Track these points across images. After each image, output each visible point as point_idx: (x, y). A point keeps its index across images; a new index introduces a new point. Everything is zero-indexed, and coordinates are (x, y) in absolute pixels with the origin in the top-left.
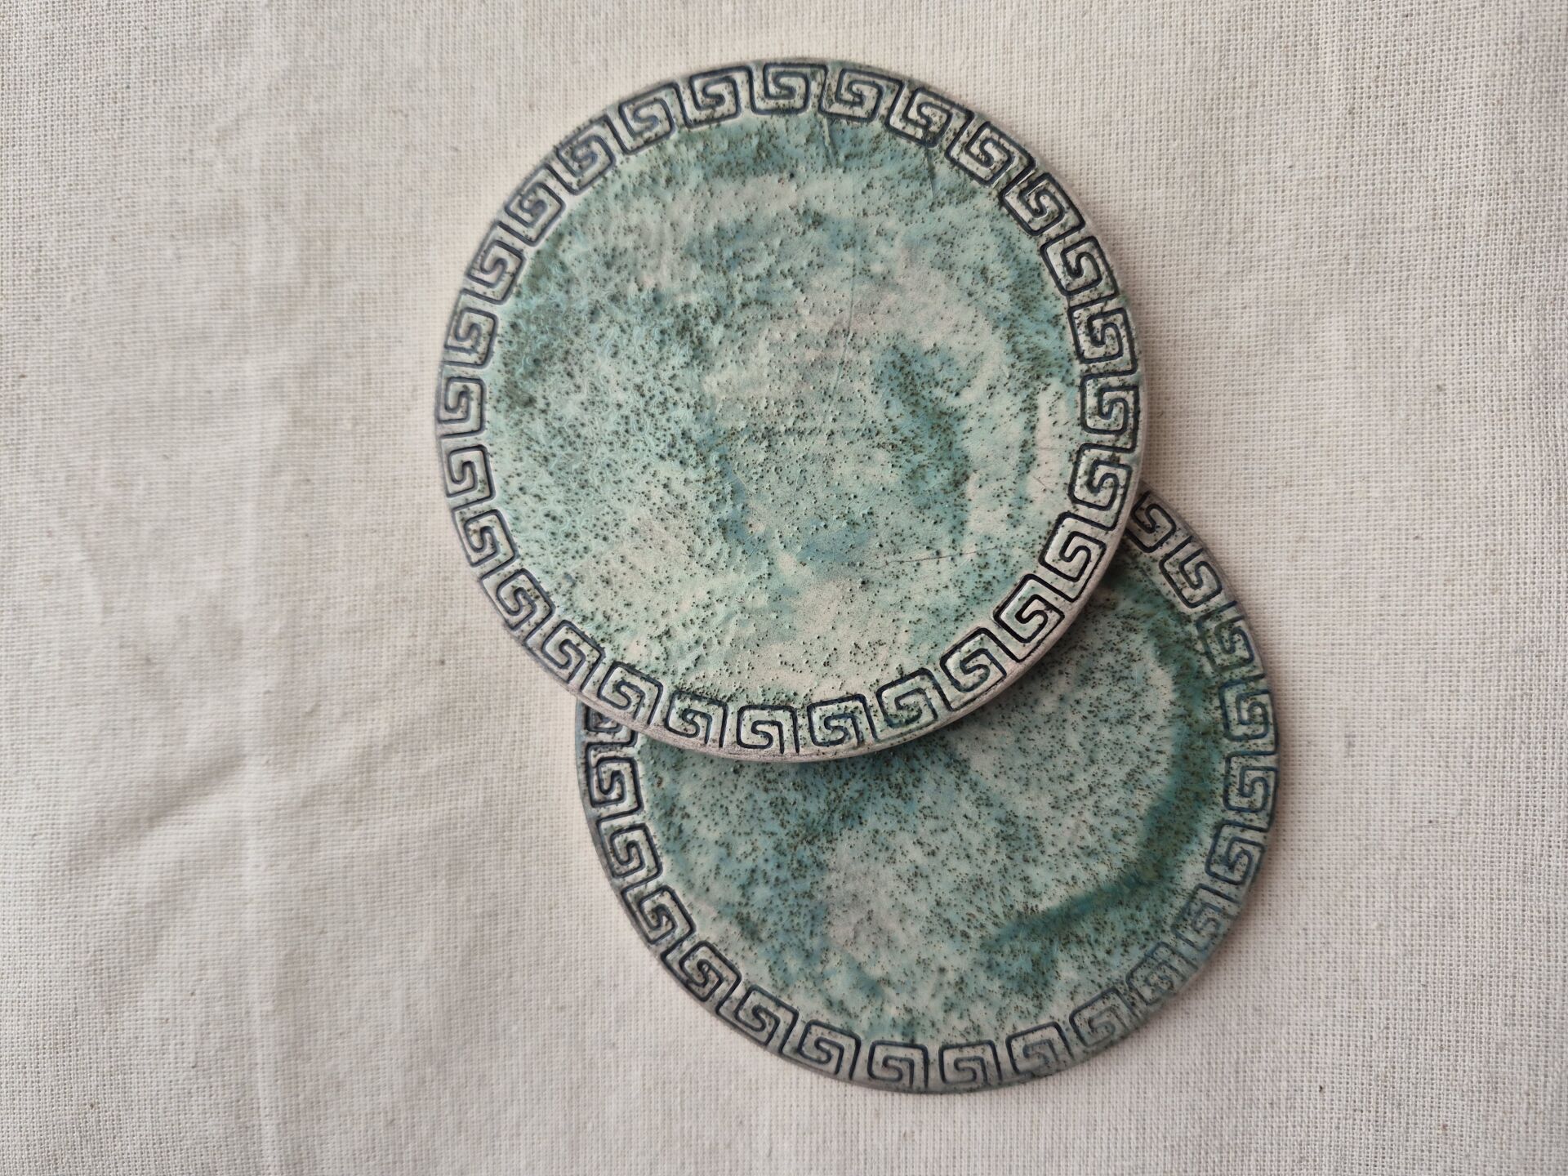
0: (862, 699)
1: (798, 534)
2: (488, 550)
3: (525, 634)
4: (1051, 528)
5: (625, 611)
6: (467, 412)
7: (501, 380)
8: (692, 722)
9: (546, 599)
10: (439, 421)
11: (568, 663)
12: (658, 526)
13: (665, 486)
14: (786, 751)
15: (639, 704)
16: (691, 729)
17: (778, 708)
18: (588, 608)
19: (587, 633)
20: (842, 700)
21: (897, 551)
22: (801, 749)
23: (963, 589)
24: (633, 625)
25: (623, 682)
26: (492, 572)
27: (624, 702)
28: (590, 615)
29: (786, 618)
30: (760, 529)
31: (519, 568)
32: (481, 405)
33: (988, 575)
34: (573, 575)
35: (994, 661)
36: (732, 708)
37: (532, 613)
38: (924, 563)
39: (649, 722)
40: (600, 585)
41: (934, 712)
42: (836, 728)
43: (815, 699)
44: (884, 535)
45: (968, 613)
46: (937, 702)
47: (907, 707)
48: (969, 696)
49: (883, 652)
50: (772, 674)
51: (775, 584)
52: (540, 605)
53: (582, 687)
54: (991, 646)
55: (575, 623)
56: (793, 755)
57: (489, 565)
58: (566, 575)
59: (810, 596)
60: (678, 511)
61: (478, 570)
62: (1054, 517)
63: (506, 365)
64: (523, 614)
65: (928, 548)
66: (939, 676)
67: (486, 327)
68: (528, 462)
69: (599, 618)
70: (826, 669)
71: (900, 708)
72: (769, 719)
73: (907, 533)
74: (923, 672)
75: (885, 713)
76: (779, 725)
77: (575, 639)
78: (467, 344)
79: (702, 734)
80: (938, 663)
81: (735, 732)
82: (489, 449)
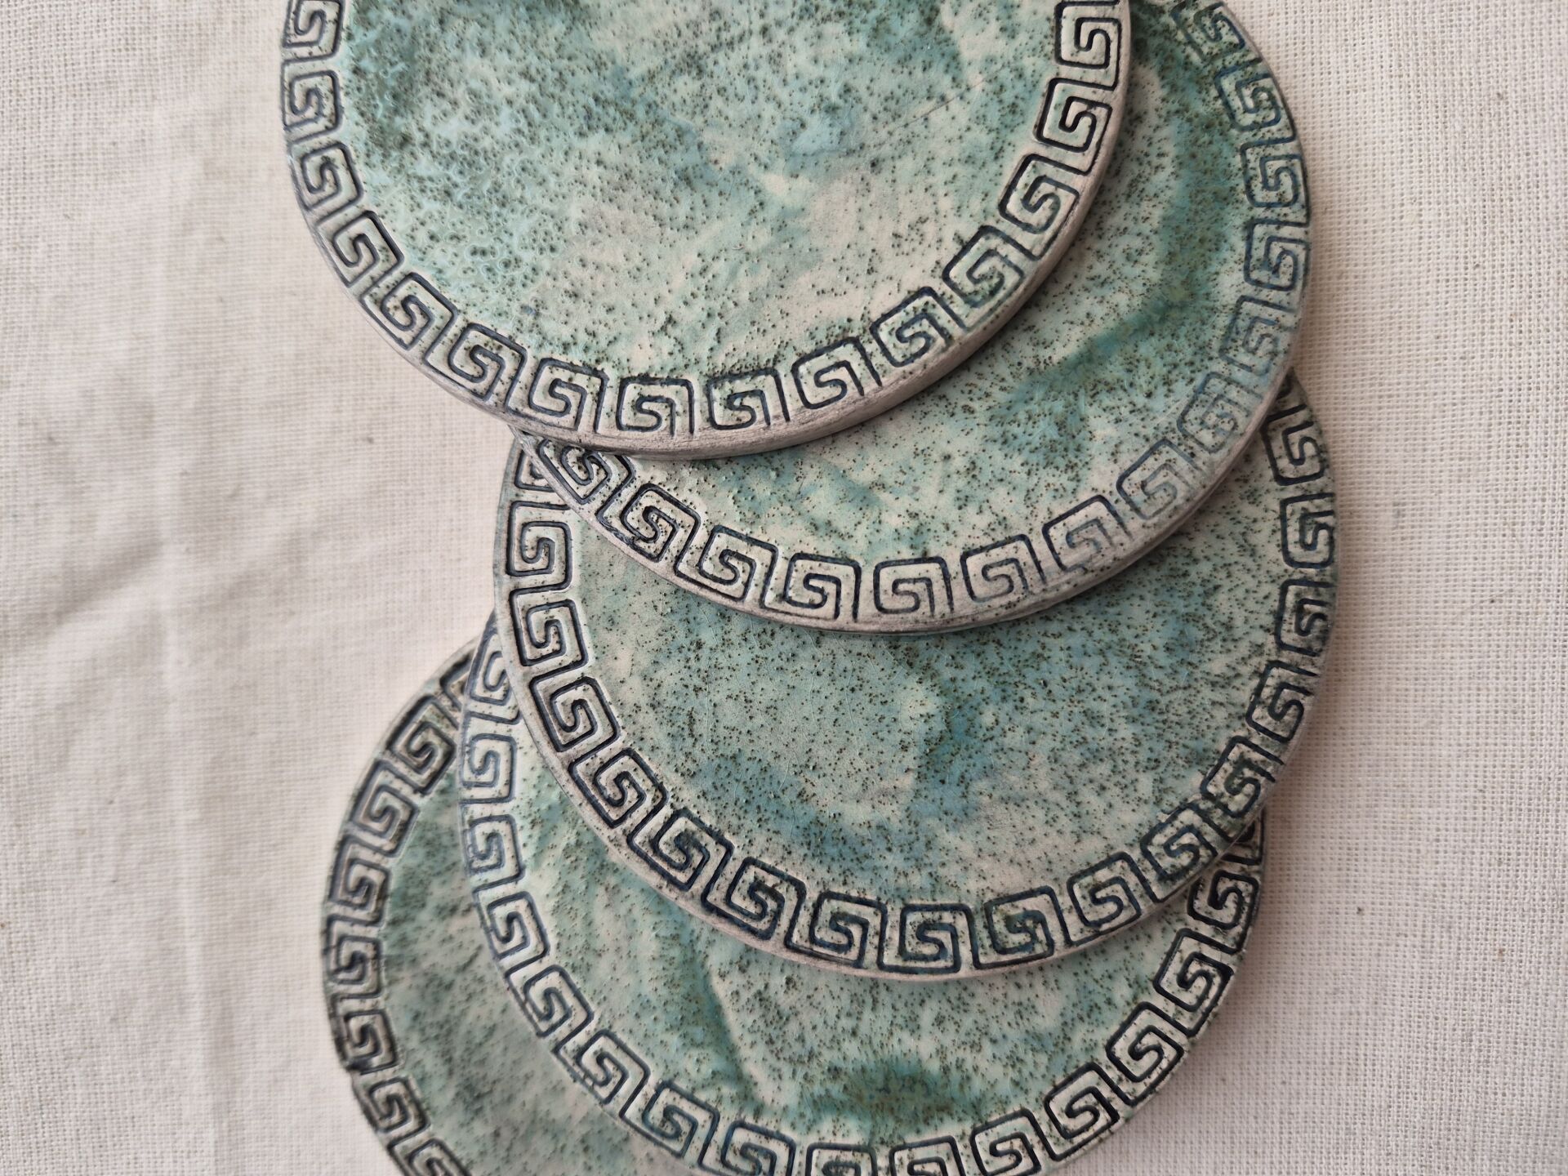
0: (929, 291)
1: (774, 148)
2: (420, 321)
3: (503, 396)
4: (1053, 24)
5: (610, 318)
6: (337, 183)
7: (363, 132)
8: (743, 408)
9: (511, 343)
10: (306, 207)
11: (568, 405)
12: (610, 211)
13: (599, 163)
14: (866, 391)
15: (672, 416)
16: (745, 416)
17: (837, 344)
18: (566, 334)
19: (576, 362)
20: (906, 302)
21: (896, 116)
22: (883, 380)
23: (988, 123)
24: (626, 330)
25: (643, 398)
26: (434, 344)
27: (653, 421)
28: (570, 340)
29: (802, 243)
30: (727, 160)
31: (464, 324)
32: (350, 169)
33: (1008, 97)
34: (532, 305)
35: (1058, 185)
36: (783, 369)
37: (501, 367)
38: (932, 116)
39: (692, 431)
40: (569, 303)
41: (1017, 269)
42: (913, 336)
43: (875, 316)
44: (875, 105)
45: (1006, 146)
46: (1015, 256)
47: (983, 277)
48: (1048, 234)
49: (929, 229)
50: (812, 310)
51: (772, 212)
52: (506, 355)
53: (595, 426)
54: (1048, 170)
55: (556, 356)
56: (876, 391)
57: (427, 337)
58: (524, 308)
59: (819, 206)
60: (625, 183)
61: (415, 351)
62: (1050, 11)
63: (362, 114)
64: (490, 374)
65: (929, 98)
66: (1005, 226)
67: (325, 85)
68: (430, 206)
69: (583, 338)
70: (873, 277)
71: (976, 282)
72: (831, 362)
73: (899, 93)
74: (984, 230)
75: (962, 295)
76: (847, 365)
77: (563, 375)
78: (310, 113)
79: (760, 416)
80: (997, 213)
81: (797, 396)
82: (377, 211)
